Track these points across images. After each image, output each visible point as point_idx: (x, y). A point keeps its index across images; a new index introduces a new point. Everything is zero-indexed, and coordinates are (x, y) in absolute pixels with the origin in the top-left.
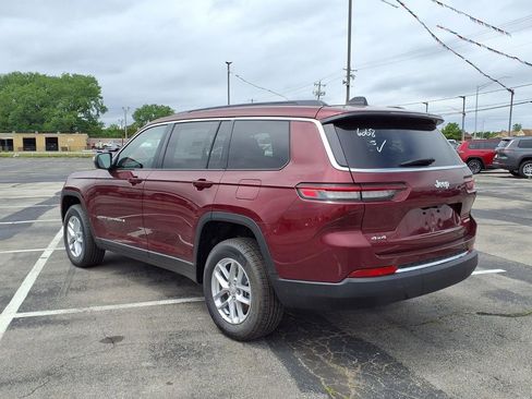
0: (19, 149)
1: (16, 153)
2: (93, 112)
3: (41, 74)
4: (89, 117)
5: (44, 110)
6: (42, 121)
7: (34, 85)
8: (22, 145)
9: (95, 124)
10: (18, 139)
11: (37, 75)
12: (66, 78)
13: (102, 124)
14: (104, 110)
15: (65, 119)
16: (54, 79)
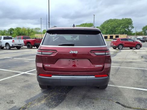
0: (109, 39)
1: (108, 40)
2: (130, 29)
3: (117, 19)
4: (129, 30)
5: (116, 28)
6: (116, 31)
7: (114, 22)
8: (109, 38)
9: (130, 32)
10: (109, 36)
11: (116, 19)
12: (123, 20)
13: (132, 32)
14: (133, 27)
15: (122, 31)
16: (120, 20)
